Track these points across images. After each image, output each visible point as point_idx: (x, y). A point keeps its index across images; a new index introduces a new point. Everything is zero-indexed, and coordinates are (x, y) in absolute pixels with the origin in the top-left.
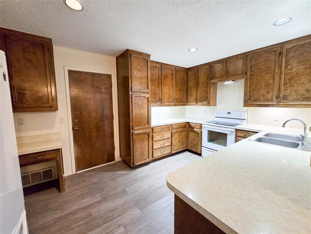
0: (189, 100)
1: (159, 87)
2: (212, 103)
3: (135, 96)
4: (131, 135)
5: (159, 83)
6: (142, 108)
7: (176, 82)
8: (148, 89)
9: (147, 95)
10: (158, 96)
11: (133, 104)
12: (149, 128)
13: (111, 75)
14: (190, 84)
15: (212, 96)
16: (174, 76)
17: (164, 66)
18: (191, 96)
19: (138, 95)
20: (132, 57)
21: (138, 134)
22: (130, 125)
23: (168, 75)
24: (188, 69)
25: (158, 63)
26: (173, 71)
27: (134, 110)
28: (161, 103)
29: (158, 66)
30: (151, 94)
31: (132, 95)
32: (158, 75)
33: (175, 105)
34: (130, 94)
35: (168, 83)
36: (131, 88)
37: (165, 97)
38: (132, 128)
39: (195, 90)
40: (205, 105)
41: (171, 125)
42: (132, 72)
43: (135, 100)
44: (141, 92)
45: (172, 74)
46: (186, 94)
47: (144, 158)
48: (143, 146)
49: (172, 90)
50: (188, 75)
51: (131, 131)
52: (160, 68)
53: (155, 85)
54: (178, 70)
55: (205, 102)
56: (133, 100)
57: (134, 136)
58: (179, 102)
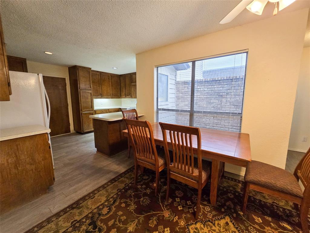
0: (122, 95)
1: (99, 86)
2: (133, 97)
3: (82, 92)
4: (81, 114)
5: (99, 84)
6: (87, 99)
7: (112, 83)
8: (91, 87)
9: (90, 92)
10: (99, 92)
11: (81, 96)
12: (92, 110)
13: (65, 78)
14: (122, 85)
15: (133, 93)
16: (110, 80)
17: (103, 74)
18: (123, 92)
19: (84, 91)
20: (79, 69)
21: (85, 114)
22: (79, 108)
23: (106, 79)
24: (121, 75)
25: (98, 72)
26: (109, 76)
27: (81, 99)
28: (102, 96)
29: (98, 73)
30: (93, 91)
31: (80, 91)
32: (98, 79)
33: (112, 98)
34: (79, 91)
35: (106, 84)
36: (79, 87)
37: (104, 93)
38: (81, 110)
39: (124, 88)
40: (129, 98)
41: (108, 109)
42: (80, 78)
43: (82, 94)
44: (86, 90)
45: (109, 79)
46: (119, 91)
47: (90, 128)
48: (89, 121)
49: (109, 89)
50: (120, 79)
51: (81, 112)
52: (99, 75)
53: (96, 85)
54: (113, 76)
55: (129, 96)
56: (81, 94)
57: (83, 115)
58: (115, 96)
